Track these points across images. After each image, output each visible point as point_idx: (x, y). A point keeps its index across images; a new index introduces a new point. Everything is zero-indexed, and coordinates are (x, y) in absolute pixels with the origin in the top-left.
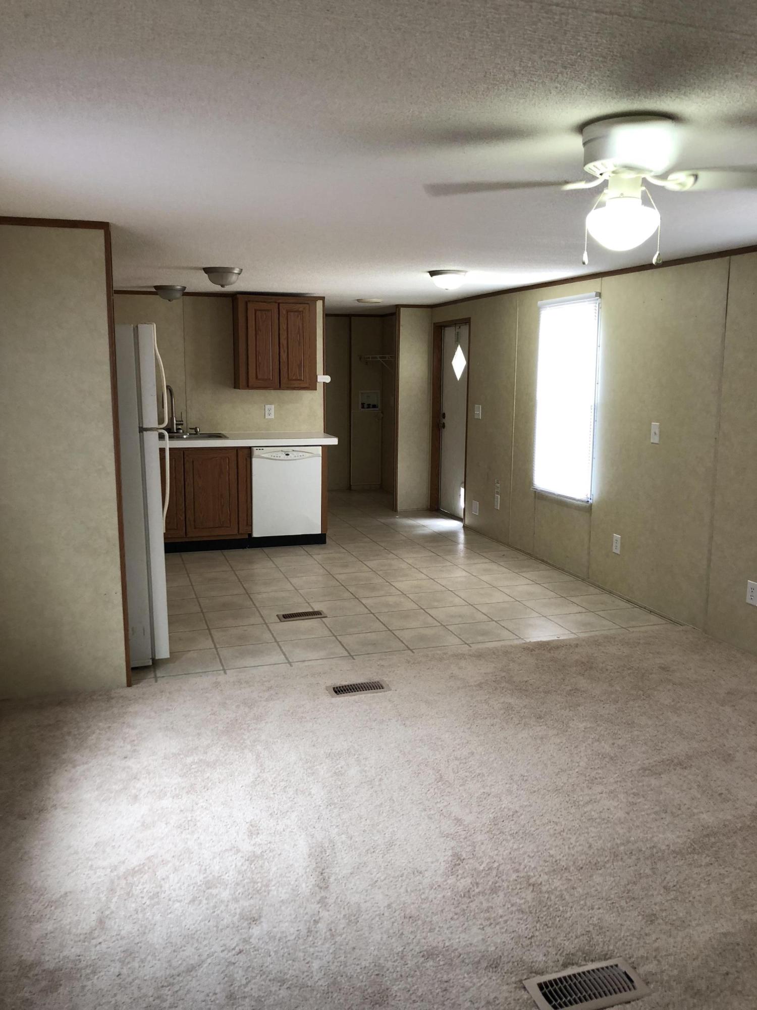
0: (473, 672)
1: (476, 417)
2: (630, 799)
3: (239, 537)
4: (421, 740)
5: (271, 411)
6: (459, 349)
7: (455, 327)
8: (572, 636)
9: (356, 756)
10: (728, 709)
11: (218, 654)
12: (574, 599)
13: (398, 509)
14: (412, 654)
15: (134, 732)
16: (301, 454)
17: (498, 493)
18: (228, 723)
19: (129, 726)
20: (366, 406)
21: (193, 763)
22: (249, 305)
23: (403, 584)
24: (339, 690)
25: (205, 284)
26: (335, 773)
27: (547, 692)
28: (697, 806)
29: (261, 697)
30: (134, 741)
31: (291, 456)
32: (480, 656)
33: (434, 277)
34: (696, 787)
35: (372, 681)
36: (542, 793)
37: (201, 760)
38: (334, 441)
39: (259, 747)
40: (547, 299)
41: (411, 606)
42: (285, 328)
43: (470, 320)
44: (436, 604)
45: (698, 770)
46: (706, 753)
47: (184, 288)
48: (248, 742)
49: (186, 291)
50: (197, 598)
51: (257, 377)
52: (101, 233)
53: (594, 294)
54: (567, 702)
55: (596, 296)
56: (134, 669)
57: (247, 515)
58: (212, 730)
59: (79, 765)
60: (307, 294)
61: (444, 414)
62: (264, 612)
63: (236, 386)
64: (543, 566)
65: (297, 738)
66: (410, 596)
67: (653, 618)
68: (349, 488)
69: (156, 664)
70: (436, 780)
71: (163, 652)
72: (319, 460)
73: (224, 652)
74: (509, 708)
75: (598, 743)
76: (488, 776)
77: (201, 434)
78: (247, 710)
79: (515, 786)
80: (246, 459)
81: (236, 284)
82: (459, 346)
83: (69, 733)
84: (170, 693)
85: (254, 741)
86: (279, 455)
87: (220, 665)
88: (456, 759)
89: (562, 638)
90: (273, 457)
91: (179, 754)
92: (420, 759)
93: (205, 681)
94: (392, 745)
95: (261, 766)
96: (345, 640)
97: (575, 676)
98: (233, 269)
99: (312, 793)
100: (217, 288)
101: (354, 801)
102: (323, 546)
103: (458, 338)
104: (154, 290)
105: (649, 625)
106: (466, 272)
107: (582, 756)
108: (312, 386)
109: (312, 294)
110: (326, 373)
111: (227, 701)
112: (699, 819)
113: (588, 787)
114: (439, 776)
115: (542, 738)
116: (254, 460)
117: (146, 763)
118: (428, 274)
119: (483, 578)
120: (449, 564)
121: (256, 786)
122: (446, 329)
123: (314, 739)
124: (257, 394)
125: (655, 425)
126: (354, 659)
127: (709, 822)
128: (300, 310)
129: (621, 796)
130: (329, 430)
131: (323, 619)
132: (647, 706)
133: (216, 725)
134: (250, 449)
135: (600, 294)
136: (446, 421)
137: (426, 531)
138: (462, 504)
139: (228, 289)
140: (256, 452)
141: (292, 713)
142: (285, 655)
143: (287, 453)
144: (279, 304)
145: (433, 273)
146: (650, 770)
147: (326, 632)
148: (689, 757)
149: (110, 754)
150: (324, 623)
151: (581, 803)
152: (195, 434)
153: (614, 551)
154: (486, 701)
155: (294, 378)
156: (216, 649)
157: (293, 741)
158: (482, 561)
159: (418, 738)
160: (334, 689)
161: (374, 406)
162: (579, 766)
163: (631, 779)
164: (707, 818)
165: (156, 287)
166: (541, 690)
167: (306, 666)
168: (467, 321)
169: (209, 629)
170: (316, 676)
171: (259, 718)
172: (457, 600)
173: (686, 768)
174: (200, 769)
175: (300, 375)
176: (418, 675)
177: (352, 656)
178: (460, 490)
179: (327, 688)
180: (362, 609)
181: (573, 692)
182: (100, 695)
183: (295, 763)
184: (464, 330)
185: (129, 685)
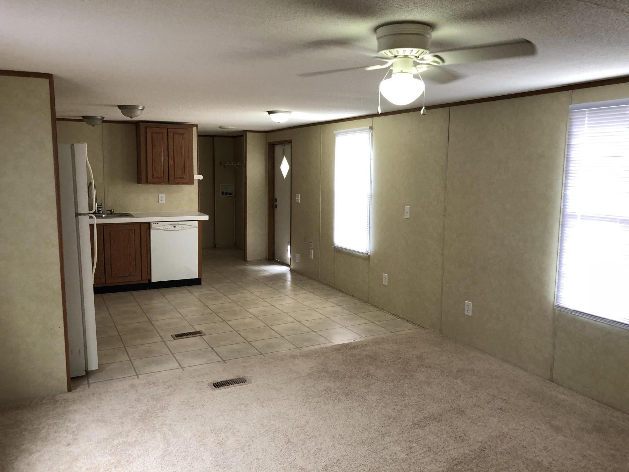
0: (304, 366)
1: (297, 201)
2: (408, 445)
3: (142, 282)
4: (273, 416)
5: (163, 198)
6: (285, 159)
7: (282, 145)
8: (363, 339)
9: (232, 430)
10: (459, 381)
11: (132, 364)
12: (361, 315)
13: (248, 259)
14: (263, 357)
15: (73, 425)
16: (184, 226)
17: (311, 249)
18: (142, 413)
19: (70, 421)
20: (224, 193)
21: (119, 444)
22: (148, 129)
23: (254, 310)
24: (217, 385)
25: (119, 116)
26: (218, 443)
27: (351, 377)
28: (448, 445)
29: (164, 393)
30: (74, 431)
31: (177, 228)
32: (307, 355)
33: (270, 115)
34: (446, 434)
35: (239, 377)
36: (354, 446)
37: (124, 442)
38: (206, 217)
39: (165, 429)
40: (339, 130)
41: (260, 324)
42: (172, 144)
43: (291, 141)
44: (276, 322)
45: (446, 422)
46: (449, 411)
47: (104, 118)
48: (157, 426)
49: (105, 119)
50: (115, 326)
51: (153, 176)
52: (46, 81)
53: (369, 127)
54: (363, 383)
55: (370, 129)
56: (72, 378)
57: (147, 268)
58: (131, 419)
59: (35, 453)
60: (187, 123)
61: (276, 199)
62: (162, 334)
63: (139, 181)
64: (341, 294)
65: (190, 421)
66: (260, 318)
67: (410, 325)
68: (215, 247)
69: (88, 374)
70: (286, 442)
71: (94, 365)
72: (196, 230)
73: (136, 363)
74: (328, 389)
75: (385, 409)
76: (319, 437)
77: (115, 214)
78: (155, 402)
79: (337, 442)
80: (147, 230)
81: (140, 116)
82: (285, 157)
83: (25, 430)
84: (100, 394)
85: (162, 425)
86: (169, 227)
87: (134, 372)
88: (298, 427)
89: (356, 341)
90: (165, 229)
91: (108, 439)
92: (274, 429)
93: (125, 384)
94: (255, 421)
95: (167, 442)
96: (218, 350)
97: (367, 365)
98: (138, 106)
99: (204, 459)
100: (127, 118)
101: (232, 462)
102: (199, 286)
103: (284, 152)
104: (81, 118)
105: (408, 330)
106: (291, 112)
107: (376, 418)
108: (191, 182)
109: (189, 123)
110: (199, 173)
111: (141, 398)
112: (450, 454)
113: (381, 439)
114: (287, 440)
115: (350, 409)
116: (152, 231)
117: (84, 448)
118: (267, 113)
119: (304, 303)
120: (283, 295)
121: (164, 457)
122: (276, 146)
123: (203, 420)
124: (152, 187)
125: (407, 208)
126: (226, 363)
127: (456, 456)
128: (182, 133)
129: (403, 444)
130: (202, 210)
131: (203, 336)
132: (412, 383)
133: (134, 415)
134: (149, 224)
135: (372, 127)
136: (278, 203)
137: (267, 274)
138: (289, 255)
139: (135, 119)
140: (153, 225)
141: (186, 403)
142: (178, 362)
143: (175, 226)
144: (168, 129)
145: (270, 112)
146: (418, 425)
147: (205, 345)
148: (440, 414)
149: (57, 443)
150: (203, 339)
151: (379, 450)
152: (110, 214)
153: (384, 283)
154: (313, 386)
155: (179, 177)
156: (130, 360)
157: (188, 423)
158: (304, 292)
159: (271, 415)
160: (214, 384)
161: (230, 194)
162: (375, 425)
163: (407, 432)
164: (455, 453)
165: (83, 117)
166: (347, 376)
167: (193, 370)
168: (289, 142)
169: (125, 347)
170: (201, 376)
171: (163, 408)
172: (290, 319)
173: (439, 422)
174: (124, 448)
175: (182, 174)
176: (268, 372)
177: (224, 361)
178: (287, 247)
179: (209, 384)
180: (228, 328)
181: (366, 376)
182: (48, 400)
183: (191, 438)
184: (288, 147)
185: (69, 390)
